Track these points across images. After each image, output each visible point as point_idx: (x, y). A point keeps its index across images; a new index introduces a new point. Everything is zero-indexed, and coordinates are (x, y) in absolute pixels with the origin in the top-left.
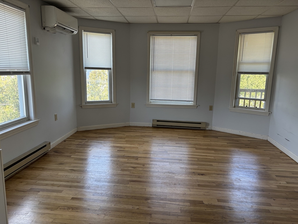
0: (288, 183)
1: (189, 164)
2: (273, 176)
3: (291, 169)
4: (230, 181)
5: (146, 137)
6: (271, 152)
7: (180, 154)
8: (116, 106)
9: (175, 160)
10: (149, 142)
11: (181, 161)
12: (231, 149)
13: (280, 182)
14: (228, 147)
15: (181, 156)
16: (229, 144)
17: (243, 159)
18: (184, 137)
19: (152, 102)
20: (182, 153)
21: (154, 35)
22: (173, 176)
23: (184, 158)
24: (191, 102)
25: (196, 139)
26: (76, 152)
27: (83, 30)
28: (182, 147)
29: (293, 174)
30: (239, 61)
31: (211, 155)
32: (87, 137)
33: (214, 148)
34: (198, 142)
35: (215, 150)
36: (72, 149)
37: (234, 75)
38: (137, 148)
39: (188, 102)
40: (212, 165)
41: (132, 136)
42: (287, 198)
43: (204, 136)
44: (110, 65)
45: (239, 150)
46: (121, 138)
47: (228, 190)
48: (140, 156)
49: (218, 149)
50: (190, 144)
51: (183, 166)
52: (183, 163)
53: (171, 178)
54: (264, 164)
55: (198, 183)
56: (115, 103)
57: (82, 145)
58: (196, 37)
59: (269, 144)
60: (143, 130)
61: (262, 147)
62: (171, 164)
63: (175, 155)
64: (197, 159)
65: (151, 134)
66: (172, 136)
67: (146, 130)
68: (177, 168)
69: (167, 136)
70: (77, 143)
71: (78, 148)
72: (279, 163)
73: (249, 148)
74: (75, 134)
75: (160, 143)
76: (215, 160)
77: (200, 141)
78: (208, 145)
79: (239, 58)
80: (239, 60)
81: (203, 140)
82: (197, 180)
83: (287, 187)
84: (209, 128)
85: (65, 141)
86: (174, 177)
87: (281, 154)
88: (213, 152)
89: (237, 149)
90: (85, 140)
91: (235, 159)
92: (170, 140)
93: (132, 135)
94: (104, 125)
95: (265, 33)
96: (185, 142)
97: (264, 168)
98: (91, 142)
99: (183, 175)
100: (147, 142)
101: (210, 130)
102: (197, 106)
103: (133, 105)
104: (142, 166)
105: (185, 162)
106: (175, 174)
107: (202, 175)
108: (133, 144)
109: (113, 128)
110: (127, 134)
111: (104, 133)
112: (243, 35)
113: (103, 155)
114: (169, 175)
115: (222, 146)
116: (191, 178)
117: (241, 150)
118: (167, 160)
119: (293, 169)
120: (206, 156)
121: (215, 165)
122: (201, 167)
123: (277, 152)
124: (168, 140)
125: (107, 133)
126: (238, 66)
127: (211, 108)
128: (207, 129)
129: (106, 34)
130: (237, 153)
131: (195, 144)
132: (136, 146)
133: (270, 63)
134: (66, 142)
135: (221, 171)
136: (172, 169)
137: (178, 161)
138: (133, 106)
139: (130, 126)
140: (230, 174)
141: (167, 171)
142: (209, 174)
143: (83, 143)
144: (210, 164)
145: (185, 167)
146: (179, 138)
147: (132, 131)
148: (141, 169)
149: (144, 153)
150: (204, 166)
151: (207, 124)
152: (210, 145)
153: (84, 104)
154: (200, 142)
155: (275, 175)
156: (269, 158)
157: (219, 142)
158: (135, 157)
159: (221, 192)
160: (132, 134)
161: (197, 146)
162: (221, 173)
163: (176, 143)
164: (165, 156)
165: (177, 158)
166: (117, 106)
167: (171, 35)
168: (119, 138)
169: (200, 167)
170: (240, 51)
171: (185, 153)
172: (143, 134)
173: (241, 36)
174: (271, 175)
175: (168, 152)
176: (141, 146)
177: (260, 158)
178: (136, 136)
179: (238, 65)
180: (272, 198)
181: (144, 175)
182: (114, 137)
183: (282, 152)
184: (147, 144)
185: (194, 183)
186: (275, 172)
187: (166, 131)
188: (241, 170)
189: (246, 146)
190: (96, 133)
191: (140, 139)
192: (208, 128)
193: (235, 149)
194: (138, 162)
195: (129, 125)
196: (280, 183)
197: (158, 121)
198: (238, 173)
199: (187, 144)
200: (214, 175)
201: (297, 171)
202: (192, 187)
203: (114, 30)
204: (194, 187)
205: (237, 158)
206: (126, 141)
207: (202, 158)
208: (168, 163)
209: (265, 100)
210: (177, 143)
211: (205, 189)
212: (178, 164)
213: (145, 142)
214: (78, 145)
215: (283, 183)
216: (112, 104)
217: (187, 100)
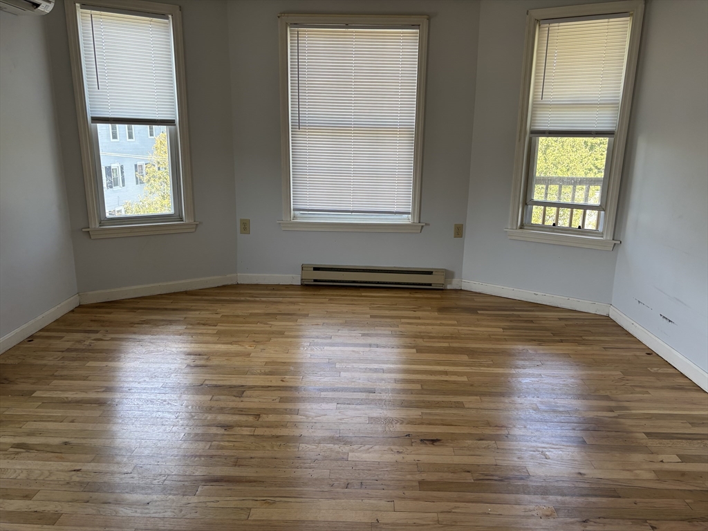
0: (684, 459)
1: (393, 404)
2: (638, 434)
3: (684, 409)
4: (514, 461)
5: (278, 317)
6: (624, 354)
7: (371, 369)
8: (193, 230)
9: (354, 390)
10: (286, 333)
11: (372, 396)
12: (515, 347)
13: (661, 457)
14: (506, 340)
15: (375, 375)
16: (508, 332)
17: (547, 380)
18: (387, 313)
19: (299, 215)
20: (376, 366)
21: (296, 25)
22: (344, 453)
23: (383, 385)
24: (407, 215)
25: (419, 318)
26: (55, 377)
27: (78, 5)
28: (377, 346)
29: (693, 424)
30: (533, 101)
31: (460, 370)
32: (103, 321)
33: (468, 346)
34: (423, 327)
35: (471, 352)
36: (45, 365)
37: (520, 140)
38: (248, 355)
39: (398, 216)
40: (460, 406)
41: (238, 316)
42: (690, 520)
43: (442, 310)
44: (170, 110)
45: (535, 350)
46: (204, 324)
47: (512, 497)
48: (251, 384)
49: (478, 348)
50: (402, 335)
51: (377, 412)
52: (380, 403)
53: (337, 460)
54: (608, 394)
55: (418, 477)
56: (192, 221)
57: (83, 351)
58: (416, 33)
59: (615, 328)
60: (276, 294)
61: (597, 338)
62: (342, 406)
63: (356, 375)
64: (418, 386)
65: (296, 307)
66: (353, 313)
67: (281, 294)
68: (358, 420)
69: (339, 313)
70: (68, 345)
71: (67, 363)
72: (650, 387)
73: (562, 341)
74: (71, 315)
75: (317, 337)
76: (472, 385)
77: (428, 324)
78: (452, 338)
79: (534, 92)
80: (534, 98)
81: (439, 322)
82: (417, 464)
83: (683, 474)
84: (454, 284)
85: (31, 339)
86: (345, 457)
87: (649, 357)
88: (465, 358)
89: (530, 347)
90: (97, 332)
91: (527, 380)
92: (347, 324)
93: (239, 312)
94: (160, 284)
95: (607, 20)
96: (387, 331)
97: (611, 410)
98: (112, 339)
99: (377, 447)
100: (281, 334)
101: (456, 291)
102: (422, 226)
103: (245, 226)
104: (251, 419)
105: (384, 396)
106: (351, 443)
107: (433, 441)
108: (236, 343)
109: (189, 291)
110: (226, 310)
111: (158, 309)
112: (545, 27)
113: (139, 386)
114: (331, 450)
115: (489, 338)
116: (398, 457)
117: (541, 349)
118: (330, 395)
119: (689, 406)
120: (446, 373)
121: (471, 406)
122: (430, 414)
123: (638, 353)
124: (341, 324)
125: (166, 309)
126: (532, 114)
127: (459, 231)
128: (449, 287)
129: (154, 19)
130: (532, 360)
131: (416, 337)
132: (247, 348)
133: (618, 103)
134: (36, 341)
135: (488, 424)
136: (342, 427)
137: (363, 395)
138: (245, 229)
139: (237, 286)
140: (514, 436)
141: (327, 434)
142: (454, 438)
143: (87, 343)
144: (458, 402)
145: (382, 415)
146: (371, 317)
147: (242, 299)
148: (246, 431)
149: (266, 374)
150: (438, 411)
151: (449, 275)
152: (456, 338)
153: (95, 225)
154: (430, 327)
155: (645, 433)
156: (617, 374)
157: (481, 326)
158: (235, 387)
159: (489, 508)
160: (241, 309)
161: (421, 340)
162: (488, 431)
163: (363, 335)
164: (326, 379)
165: (361, 386)
166: (196, 228)
167: (347, 26)
168: (199, 324)
169: (426, 414)
170: (536, 73)
171: (385, 366)
172: (272, 309)
173: (540, 28)
174: (632, 432)
175: (338, 366)
176: (262, 347)
177: (595, 372)
178: (252, 315)
179: (532, 111)
180: (645, 521)
181: (252, 455)
182: (186, 322)
183: (650, 353)
184: (281, 340)
185: (409, 477)
186: (643, 422)
187: (337, 295)
188: (547, 416)
189: (554, 335)
190: (133, 310)
191: (262, 325)
192: (451, 284)
193: (526, 347)
194: (241, 405)
195: (234, 283)
196: (662, 461)
197: (316, 269)
198: (537, 430)
199: (393, 335)
200: (469, 442)
201: (706, 413)
202: (400, 493)
203: (178, 7)
204: (408, 493)
205: (533, 375)
206: (219, 333)
207: (435, 381)
208: (333, 406)
209: (604, 207)
210: (366, 332)
211: (441, 499)
212: (364, 406)
213: (273, 333)
214: (69, 350)
215: (670, 460)
216: (183, 224)
217: (395, 210)
